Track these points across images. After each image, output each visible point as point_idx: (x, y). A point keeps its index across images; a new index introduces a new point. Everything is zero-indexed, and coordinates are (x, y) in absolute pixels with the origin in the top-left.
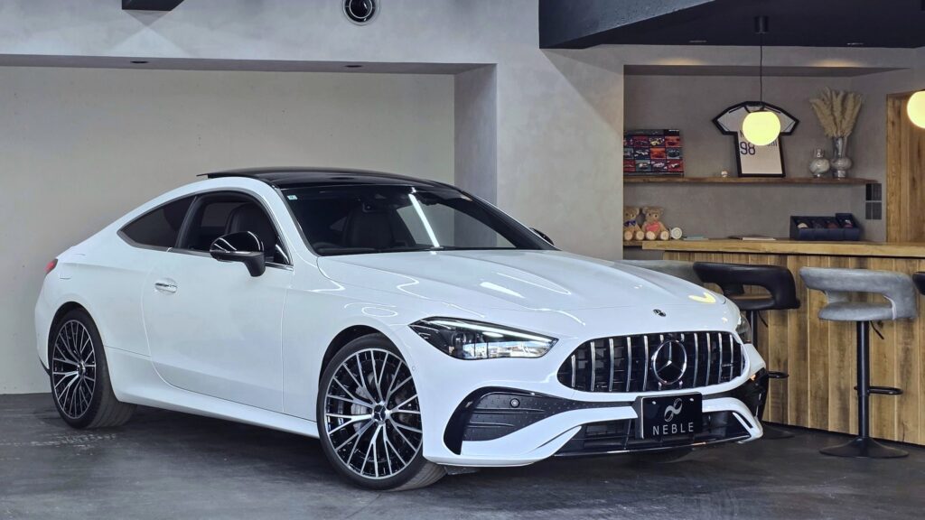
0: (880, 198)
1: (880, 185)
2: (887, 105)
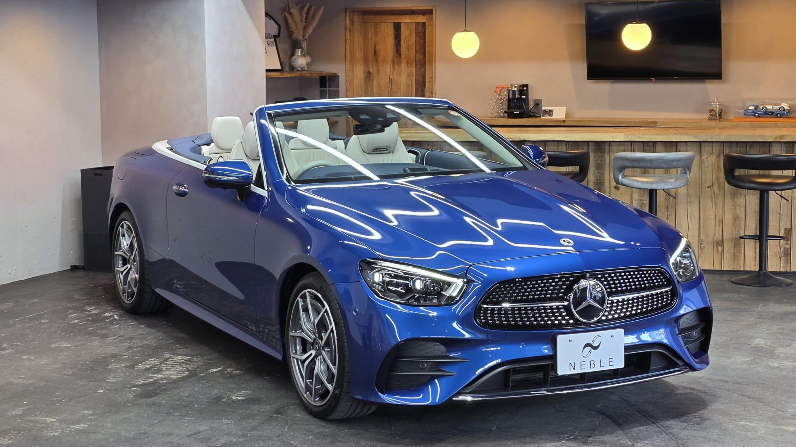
0: (338, 86)
1: (339, 76)
2: (346, 16)
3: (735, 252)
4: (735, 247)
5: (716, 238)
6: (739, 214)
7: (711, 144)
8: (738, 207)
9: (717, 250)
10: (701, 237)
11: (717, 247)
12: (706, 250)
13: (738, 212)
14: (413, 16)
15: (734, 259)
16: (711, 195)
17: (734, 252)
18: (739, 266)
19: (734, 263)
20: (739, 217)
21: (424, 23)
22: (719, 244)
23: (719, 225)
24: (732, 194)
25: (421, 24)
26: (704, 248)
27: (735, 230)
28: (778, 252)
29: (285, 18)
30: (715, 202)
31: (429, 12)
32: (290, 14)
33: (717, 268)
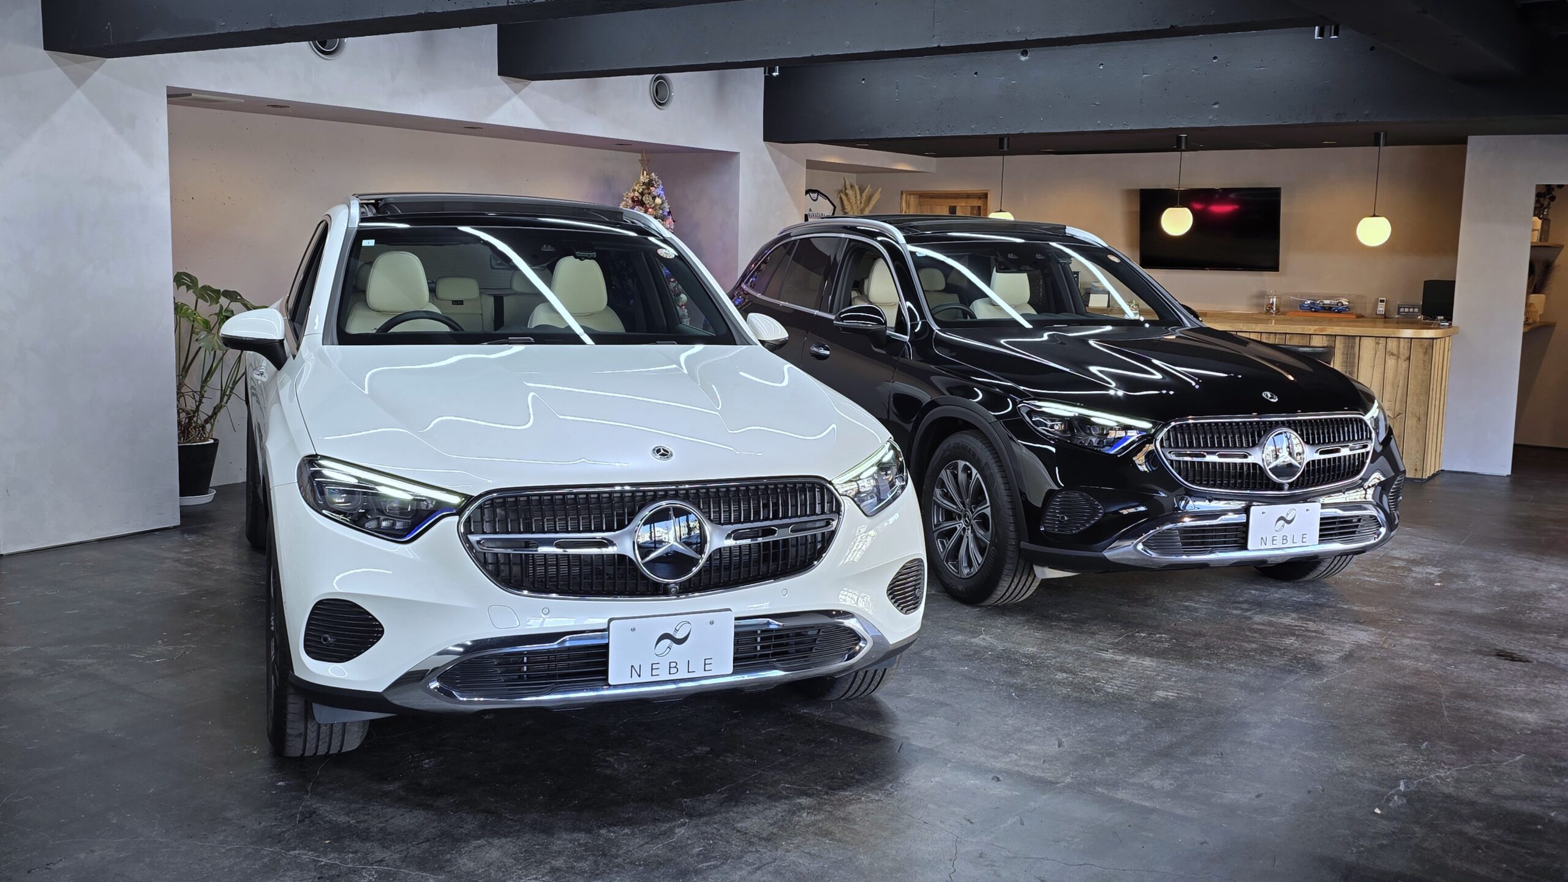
2: (901, 199)
14: (969, 200)
21: (979, 207)
25: (976, 208)
29: (841, 198)
31: (985, 196)
32: (847, 195)
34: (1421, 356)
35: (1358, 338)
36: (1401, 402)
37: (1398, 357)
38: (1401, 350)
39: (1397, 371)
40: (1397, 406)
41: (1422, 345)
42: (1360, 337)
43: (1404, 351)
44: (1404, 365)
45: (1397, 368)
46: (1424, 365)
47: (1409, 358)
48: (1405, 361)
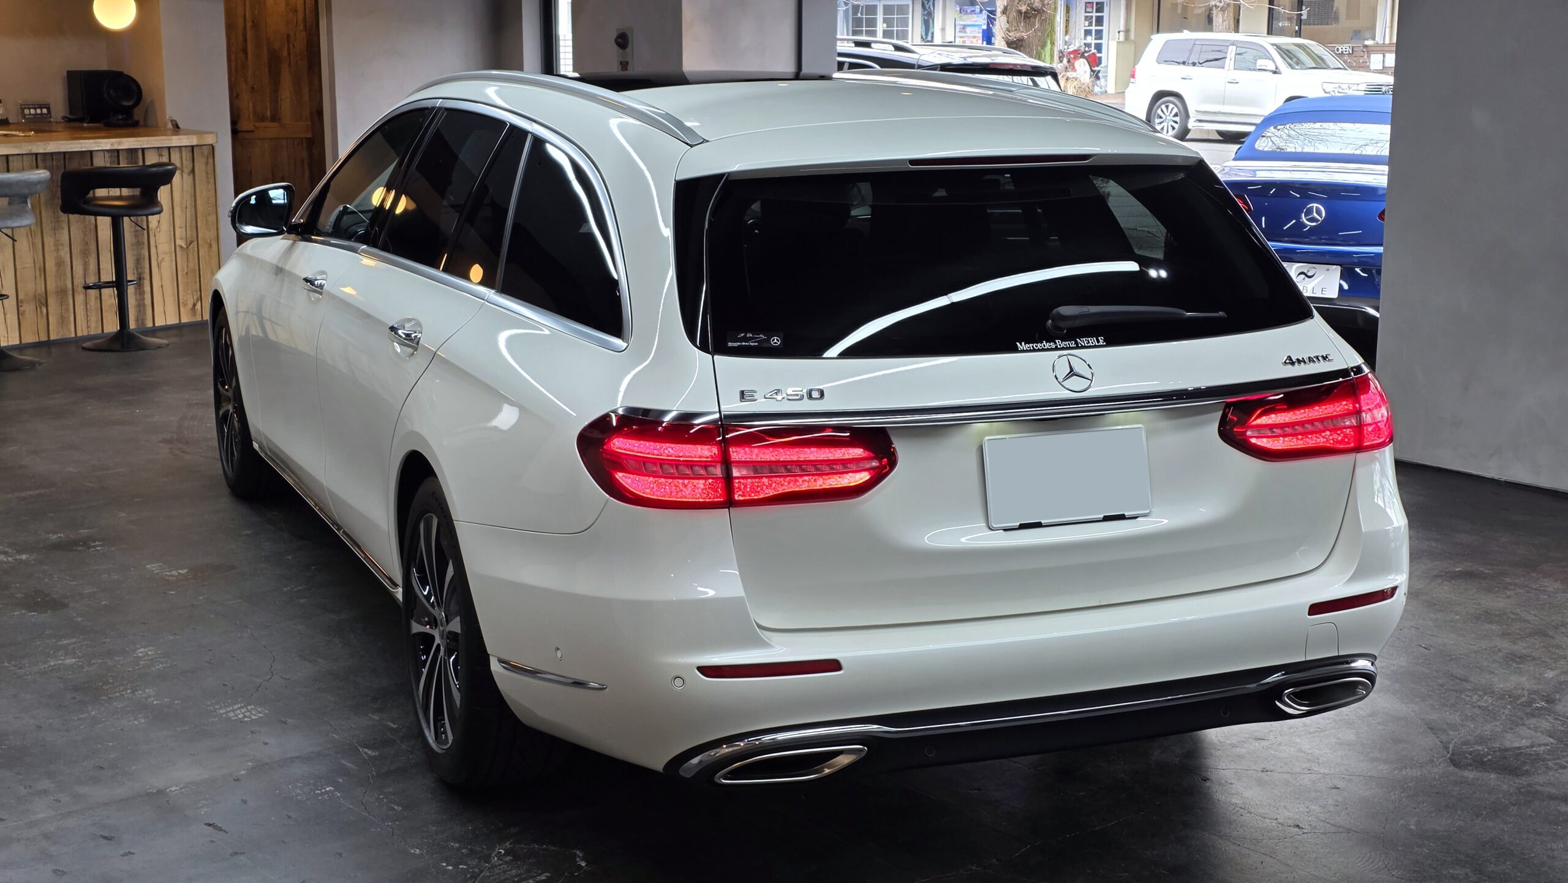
3: (63, 311)
4: (62, 305)
5: (39, 294)
6: (62, 257)
7: (20, 156)
8: (61, 248)
9: (41, 312)
10: (20, 298)
11: (41, 307)
12: (27, 315)
13: (62, 253)
15: (63, 322)
16: (27, 234)
17: (62, 313)
18: (70, 331)
19: (62, 328)
20: (63, 262)
22: (43, 303)
23: (40, 275)
24: (52, 230)
26: (24, 311)
27: (60, 280)
28: (113, 304)
30: (32, 243)
33: (44, 338)
34: (203, 167)
35: (140, 153)
36: (191, 227)
37: (182, 171)
38: (184, 162)
39: (182, 188)
40: (188, 233)
41: (202, 154)
42: (143, 150)
43: (187, 163)
44: (188, 179)
45: (183, 185)
46: (207, 176)
47: (193, 171)
48: (189, 175)
